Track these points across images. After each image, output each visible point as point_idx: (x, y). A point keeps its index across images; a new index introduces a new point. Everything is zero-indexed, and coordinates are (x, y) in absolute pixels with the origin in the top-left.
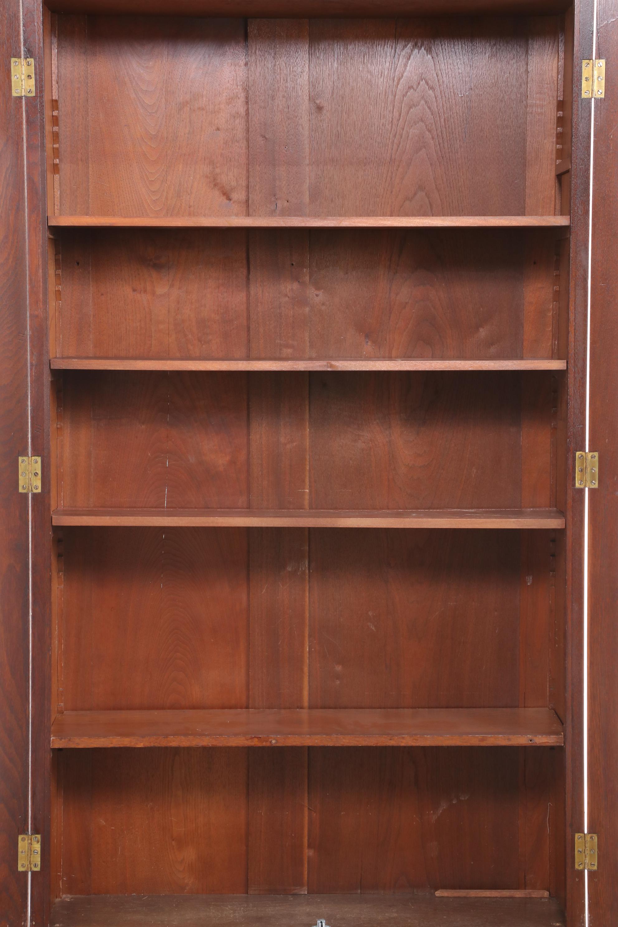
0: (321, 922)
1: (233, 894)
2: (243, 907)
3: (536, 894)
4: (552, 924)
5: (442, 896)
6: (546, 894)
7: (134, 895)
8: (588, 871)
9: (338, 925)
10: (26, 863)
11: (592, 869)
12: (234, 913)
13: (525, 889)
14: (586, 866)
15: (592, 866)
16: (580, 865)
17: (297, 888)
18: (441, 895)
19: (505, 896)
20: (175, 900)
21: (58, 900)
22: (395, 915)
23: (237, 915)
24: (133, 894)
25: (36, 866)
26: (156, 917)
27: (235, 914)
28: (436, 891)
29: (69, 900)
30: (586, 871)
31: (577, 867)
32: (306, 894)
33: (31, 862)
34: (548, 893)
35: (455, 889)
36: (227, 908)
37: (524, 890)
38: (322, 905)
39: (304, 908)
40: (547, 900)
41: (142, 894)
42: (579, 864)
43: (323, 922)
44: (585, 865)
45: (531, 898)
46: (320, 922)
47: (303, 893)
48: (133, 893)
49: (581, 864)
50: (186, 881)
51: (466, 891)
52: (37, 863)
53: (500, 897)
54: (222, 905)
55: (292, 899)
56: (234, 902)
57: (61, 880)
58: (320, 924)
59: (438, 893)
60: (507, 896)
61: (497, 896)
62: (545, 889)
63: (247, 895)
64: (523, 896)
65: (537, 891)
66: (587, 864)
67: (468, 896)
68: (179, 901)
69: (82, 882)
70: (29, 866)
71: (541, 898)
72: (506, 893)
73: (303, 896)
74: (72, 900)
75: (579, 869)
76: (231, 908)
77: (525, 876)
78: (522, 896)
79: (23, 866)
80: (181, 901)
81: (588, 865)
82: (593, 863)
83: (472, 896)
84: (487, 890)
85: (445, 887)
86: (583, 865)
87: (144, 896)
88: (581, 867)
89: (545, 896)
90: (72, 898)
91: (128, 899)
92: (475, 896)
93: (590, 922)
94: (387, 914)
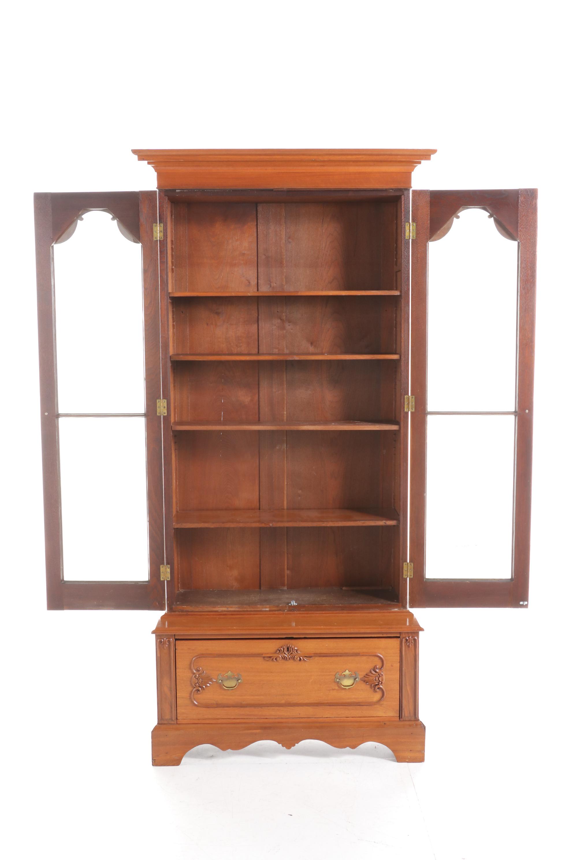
0: (293, 602)
1: (255, 590)
2: (259, 595)
3: (386, 588)
9: (300, 603)
11: (411, 578)
13: (382, 586)
15: (411, 576)
17: (282, 587)
18: (345, 589)
20: (229, 593)
21: (178, 592)
22: (325, 598)
23: (256, 599)
25: (168, 578)
26: (221, 600)
28: (343, 588)
29: (183, 592)
30: (408, 578)
31: (404, 577)
32: (286, 590)
33: (166, 576)
35: (351, 586)
36: (252, 596)
38: (294, 594)
39: (286, 595)
41: (215, 590)
45: (384, 590)
48: (211, 589)
49: (406, 575)
50: (234, 584)
51: (356, 587)
54: (250, 595)
55: (280, 592)
56: (255, 593)
57: (179, 583)
61: (370, 589)
63: (261, 590)
64: (381, 589)
65: (387, 586)
67: (357, 589)
69: (189, 584)
70: (165, 578)
71: (388, 589)
72: (373, 588)
76: (254, 596)
77: (381, 581)
79: (163, 578)
80: (232, 593)
81: (409, 576)
84: (365, 587)
85: (347, 586)
88: (406, 577)
89: (390, 589)
92: (360, 589)
93: (409, 599)
94: (321, 598)
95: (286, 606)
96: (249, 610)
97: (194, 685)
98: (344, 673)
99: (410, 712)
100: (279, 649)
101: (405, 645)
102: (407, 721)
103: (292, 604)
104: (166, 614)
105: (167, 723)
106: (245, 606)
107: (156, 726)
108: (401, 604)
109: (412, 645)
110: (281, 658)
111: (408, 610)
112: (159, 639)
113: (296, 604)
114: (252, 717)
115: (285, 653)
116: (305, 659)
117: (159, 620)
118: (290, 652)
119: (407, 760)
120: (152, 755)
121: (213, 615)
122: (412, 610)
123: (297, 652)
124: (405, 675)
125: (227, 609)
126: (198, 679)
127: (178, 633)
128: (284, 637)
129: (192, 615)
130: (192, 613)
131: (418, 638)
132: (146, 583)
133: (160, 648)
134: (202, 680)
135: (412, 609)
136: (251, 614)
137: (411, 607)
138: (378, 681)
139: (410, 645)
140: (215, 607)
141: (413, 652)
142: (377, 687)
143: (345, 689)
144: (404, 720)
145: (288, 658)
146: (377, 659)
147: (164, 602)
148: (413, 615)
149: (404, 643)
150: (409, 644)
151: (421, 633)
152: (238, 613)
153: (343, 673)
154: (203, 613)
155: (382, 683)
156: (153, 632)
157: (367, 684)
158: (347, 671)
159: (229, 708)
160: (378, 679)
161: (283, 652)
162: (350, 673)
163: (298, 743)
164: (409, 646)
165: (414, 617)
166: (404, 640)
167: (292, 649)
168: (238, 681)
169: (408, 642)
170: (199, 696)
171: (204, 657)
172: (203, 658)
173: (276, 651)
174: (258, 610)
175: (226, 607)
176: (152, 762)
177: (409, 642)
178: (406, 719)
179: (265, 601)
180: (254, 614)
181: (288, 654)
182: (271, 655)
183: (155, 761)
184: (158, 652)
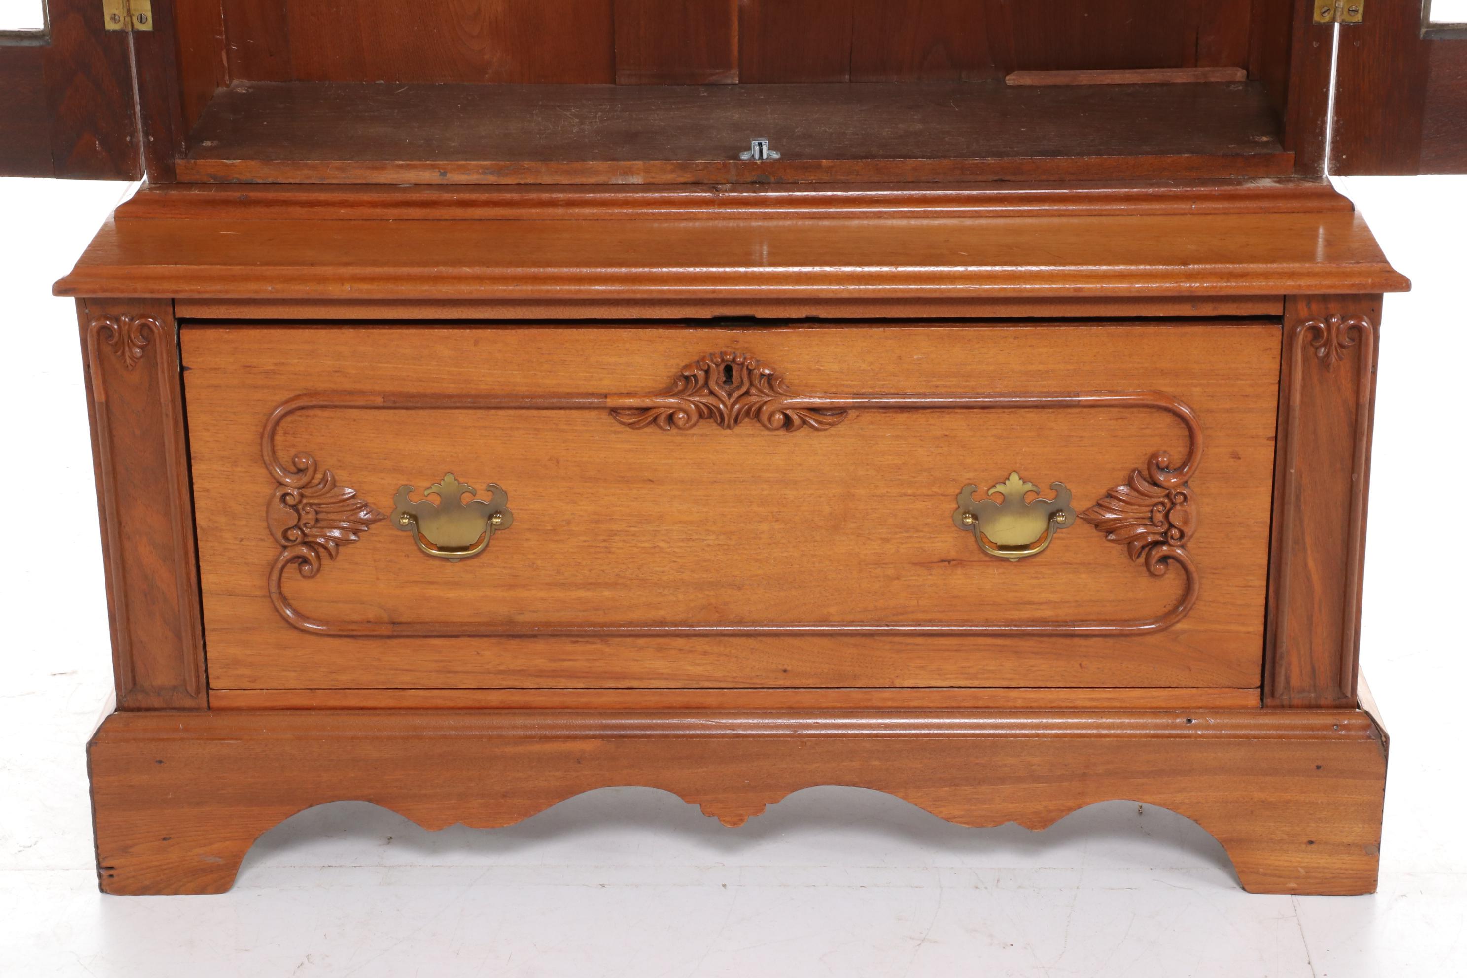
0: (760, 145)
1: (586, 83)
2: (601, 112)
3: (1217, 75)
4: (1251, 137)
5: (1020, 84)
6: (1240, 74)
7: (381, 84)
8: (1341, 25)
9: (797, 150)
10: (121, 13)
11: (1350, 21)
12: (582, 124)
13: (1196, 66)
14: (1338, 14)
15: (1352, 13)
16: (1324, 12)
17: (717, 71)
18: (1017, 83)
19: (1154, 82)
20: (462, 96)
21: (221, 90)
22: (919, 126)
23: (586, 127)
24: (378, 82)
25: (144, 20)
26: (416, 130)
27: (582, 126)
28: (1008, 74)
29: (244, 91)
30: (1337, 26)
31: (1317, 17)
32: (736, 84)
33: (132, 12)
34: (1245, 72)
35: (1047, 70)
36: (568, 114)
37: (1194, 69)
38: (767, 107)
39: (729, 114)
40: (1241, 88)
41: (397, 82)
42: (1323, 10)
43: (763, 143)
44: (1335, 12)
45: (1206, 84)
46: (757, 144)
47: (729, 81)
48: (379, 80)
49: (1328, 10)
50: (486, 57)
51: (1072, 72)
52: (146, 13)
53: (1142, 84)
54: (558, 106)
55: (705, 94)
56: (584, 101)
57: (225, 50)
58: (757, 148)
59: (1011, 80)
60: (1157, 82)
61: (1136, 82)
62: (1238, 65)
63: (612, 86)
64: (1191, 80)
65: (1220, 68)
66: (1340, 10)
67: (1075, 84)
68: (470, 98)
69: (271, 56)
70: (128, 19)
71: (1229, 83)
72: (1154, 76)
73: (730, 88)
74: (251, 90)
75: (1322, 21)
76: (577, 113)
77: (1197, 38)
78: (1189, 81)
79: (114, 18)
80: (476, 97)
81: (1342, 13)
82: (1353, 8)
83: (1083, 84)
84: (1116, 70)
85: (1026, 67)
86: (1332, 12)
87: (401, 86)
88: (1327, 18)
89: (1237, 80)
90: (249, 88)
91: (367, 92)
92: (1088, 84)
93: (1336, 131)
94: (900, 126)
95: (724, 165)
96: (547, 180)
97: (279, 535)
98: (1000, 488)
99: (1313, 670)
100: (686, 373)
101: (1305, 360)
102: (1297, 707)
103: (757, 156)
104: (138, 200)
105: (165, 706)
106: (527, 164)
107: (109, 718)
108: (1292, 153)
109: (1340, 359)
110: (695, 418)
111: (1325, 184)
112: (98, 320)
113: (775, 155)
114: (563, 683)
115: (712, 393)
116: (813, 423)
117: (105, 225)
118: (739, 388)
119: (1292, 885)
120: (97, 847)
121: (373, 204)
122: (1344, 185)
123: (771, 387)
124: (1298, 498)
125: (443, 174)
126: (297, 511)
127: (187, 290)
128: (706, 313)
129: (269, 203)
130: (271, 195)
131: (1376, 322)
132: (35, 44)
133: (101, 359)
134: (317, 513)
135: (1343, 178)
136: (553, 203)
137: (1341, 169)
138: (1166, 526)
139: (1333, 359)
140: (383, 168)
141: (1348, 393)
142: (1156, 554)
143: (1005, 560)
144: (1286, 703)
145: (729, 416)
146: (1163, 422)
147: (128, 139)
148: (1351, 207)
149: (1304, 348)
150: (1328, 355)
151: (1390, 300)
152: (495, 196)
153: (994, 486)
154: (323, 196)
155: (1182, 535)
156: (62, 288)
157: (1112, 537)
158: (1014, 478)
159: (453, 641)
160: (1167, 516)
161: (706, 384)
162: (1029, 486)
163: (775, 801)
164: (1325, 363)
165: (1356, 222)
166: (1302, 334)
167: (750, 372)
168: (490, 517)
169: (1325, 345)
170: (307, 586)
171: (323, 407)
172: (319, 412)
173: (675, 383)
174: (592, 180)
175: (433, 167)
176: (100, 876)
177: (1327, 343)
178: (1295, 702)
179: (631, 137)
180: (570, 203)
181: (730, 395)
182: (647, 402)
183: (112, 872)
184: (96, 382)
